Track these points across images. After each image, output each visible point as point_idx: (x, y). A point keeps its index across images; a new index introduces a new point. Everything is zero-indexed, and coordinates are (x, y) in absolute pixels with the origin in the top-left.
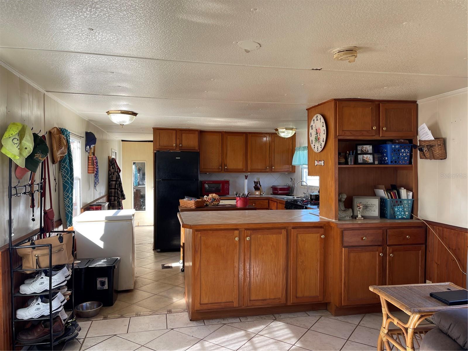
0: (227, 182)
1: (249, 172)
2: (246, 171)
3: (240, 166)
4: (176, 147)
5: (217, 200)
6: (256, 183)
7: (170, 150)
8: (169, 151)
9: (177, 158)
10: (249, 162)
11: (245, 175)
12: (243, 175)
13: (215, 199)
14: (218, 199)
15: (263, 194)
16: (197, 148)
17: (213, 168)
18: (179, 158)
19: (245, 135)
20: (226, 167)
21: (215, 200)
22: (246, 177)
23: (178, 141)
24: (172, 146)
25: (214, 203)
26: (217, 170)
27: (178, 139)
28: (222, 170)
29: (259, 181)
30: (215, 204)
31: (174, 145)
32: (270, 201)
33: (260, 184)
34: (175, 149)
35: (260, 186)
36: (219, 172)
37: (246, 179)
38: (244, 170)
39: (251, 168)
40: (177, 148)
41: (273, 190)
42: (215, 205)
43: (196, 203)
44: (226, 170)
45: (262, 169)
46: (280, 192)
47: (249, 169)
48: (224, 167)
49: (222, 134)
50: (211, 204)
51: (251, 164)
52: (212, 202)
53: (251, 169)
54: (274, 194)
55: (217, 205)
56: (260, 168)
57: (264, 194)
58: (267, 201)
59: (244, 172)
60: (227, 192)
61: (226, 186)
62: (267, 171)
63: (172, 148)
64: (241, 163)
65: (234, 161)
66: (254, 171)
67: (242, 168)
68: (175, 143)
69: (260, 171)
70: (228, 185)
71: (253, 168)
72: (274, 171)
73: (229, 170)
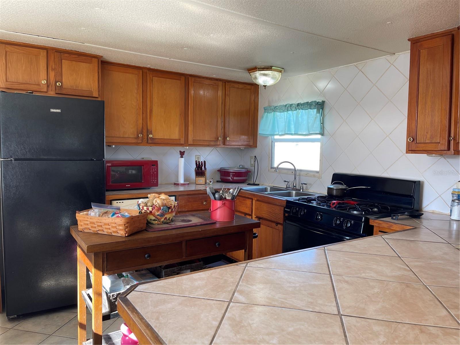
0: (155, 163)
1: (190, 145)
2: (186, 143)
3: (175, 134)
4: (48, 86)
6: (199, 164)
7: (34, 92)
8: (32, 93)
9: (52, 110)
10: (191, 128)
11: (180, 152)
13: (169, 208)
16: (96, 94)
17: (126, 136)
18: (59, 111)
19: (183, 78)
20: (151, 136)
21: (170, 210)
22: (182, 154)
23: (52, 74)
24: (39, 85)
25: (166, 216)
26: (134, 141)
27: (52, 69)
28: (142, 140)
29: (204, 162)
30: (169, 219)
31: (44, 82)
33: (205, 166)
34: (45, 90)
35: (206, 169)
36: (137, 144)
37: (182, 157)
38: (182, 142)
39: (194, 139)
40: (50, 89)
42: (169, 221)
44: (150, 141)
45: (211, 141)
46: (235, 178)
47: (190, 141)
48: (148, 136)
49: (142, 72)
50: (159, 220)
51: (194, 130)
53: (194, 141)
56: (206, 139)
57: (211, 183)
59: (181, 145)
60: (154, 181)
61: (152, 170)
62: (218, 144)
63: (38, 90)
64: (177, 129)
65: (165, 123)
66: (197, 144)
67: (177, 138)
68: (46, 79)
69: (208, 144)
70: (156, 169)
71: (196, 139)
72: (228, 144)
73: (156, 140)
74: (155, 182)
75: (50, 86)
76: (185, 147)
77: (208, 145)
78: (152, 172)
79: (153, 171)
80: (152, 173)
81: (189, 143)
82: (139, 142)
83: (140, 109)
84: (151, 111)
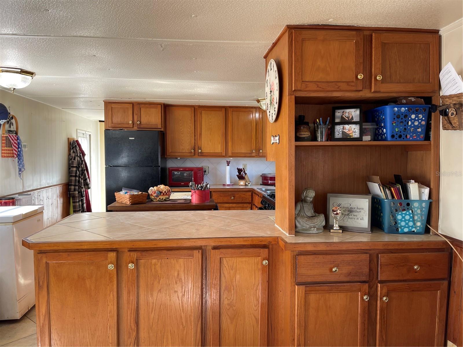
2: (226, 156)
3: (219, 148)
4: (133, 124)
5: (165, 194)
6: (240, 170)
7: (124, 129)
9: (130, 138)
10: (230, 144)
11: (227, 161)
12: (224, 161)
13: (161, 192)
14: (165, 192)
15: (249, 184)
16: (160, 126)
17: (184, 151)
18: (134, 138)
19: (224, 109)
20: (200, 151)
21: (162, 194)
22: (228, 163)
23: (136, 117)
24: (129, 124)
25: (159, 197)
26: (189, 155)
27: (136, 114)
28: (195, 154)
29: (243, 169)
31: (130, 122)
32: (253, 194)
33: (244, 172)
34: (132, 127)
35: (246, 174)
36: (191, 157)
37: (228, 165)
38: (224, 154)
39: (233, 152)
40: (135, 125)
41: (262, 180)
43: (130, 197)
44: (200, 155)
45: (247, 153)
46: (270, 182)
47: (230, 153)
48: (198, 151)
49: (194, 109)
50: (156, 199)
51: (232, 146)
52: (157, 196)
54: (264, 184)
55: (165, 200)
56: (243, 152)
58: (250, 193)
59: (224, 156)
60: (201, 181)
61: (199, 174)
62: (253, 155)
63: (128, 127)
64: (220, 146)
65: (210, 142)
66: (235, 155)
67: (219, 152)
68: (132, 120)
70: (201, 173)
71: (235, 152)
72: (262, 155)
73: (204, 154)
75: (135, 124)
76: (230, 158)
77: (245, 156)
81: (229, 155)
82: (192, 155)
83: (193, 133)
84: (201, 134)
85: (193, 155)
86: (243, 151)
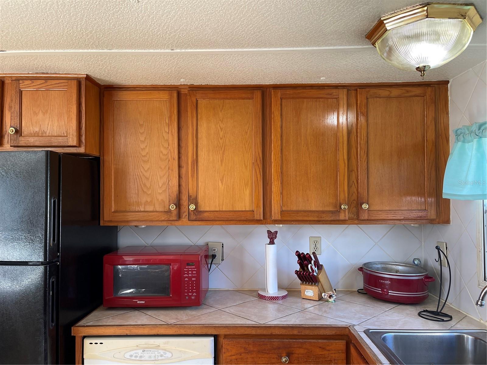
1: (276, 222)
2: (265, 219)
6: (304, 257)
10: (275, 187)
11: (269, 232)
15: (330, 297)
19: (258, 94)
20: (193, 206)
22: (272, 237)
26: (163, 217)
28: (179, 216)
29: (314, 253)
33: (317, 262)
35: (320, 267)
38: (259, 215)
39: (284, 209)
44: (192, 217)
45: (323, 212)
46: (390, 292)
47: (275, 211)
48: (188, 206)
51: (282, 193)
53: (282, 212)
56: (313, 209)
59: (258, 222)
60: (192, 295)
61: (188, 274)
62: (342, 217)
64: (247, 192)
65: (222, 182)
66: (290, 219)
67: (247, 209)
69: (316, 219)
70: (194, 272)
71: (289, 209)
72: (366, 218)
73: (206, 214)
74: (193, 298)
76: (277, 225)
77: (319, 221)
78: (186, 277)
79: (190, 275)
80: (186, 279)
81: (273, 218)
82: (171, 219)
83: (174, 159)
84: (196, 161)
85: (175, 219)
86: (313, 207)
